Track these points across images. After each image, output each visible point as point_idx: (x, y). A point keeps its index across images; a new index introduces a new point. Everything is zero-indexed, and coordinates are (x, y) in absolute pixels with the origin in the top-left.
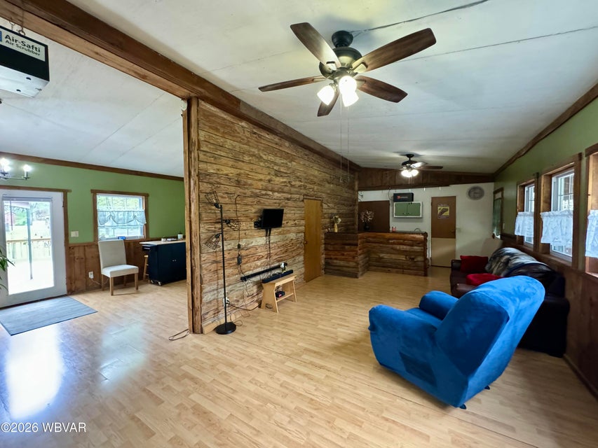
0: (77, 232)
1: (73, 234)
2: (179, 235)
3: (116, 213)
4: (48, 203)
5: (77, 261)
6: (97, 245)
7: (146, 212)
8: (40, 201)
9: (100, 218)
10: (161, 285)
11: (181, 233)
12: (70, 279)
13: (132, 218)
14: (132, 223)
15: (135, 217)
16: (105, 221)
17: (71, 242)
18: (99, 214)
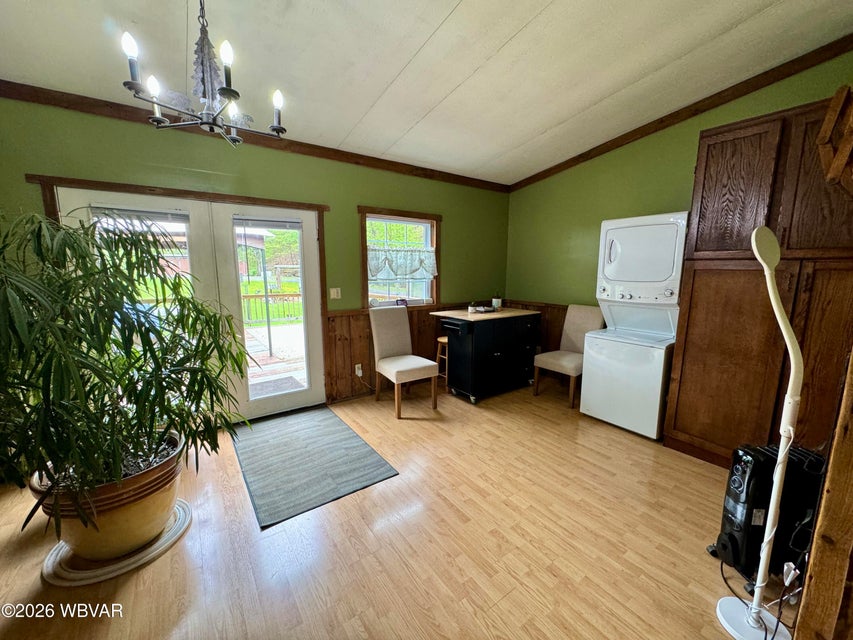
0: (339, 289)
1: (334, 293)
2: (494, 300)
3: (394, 254)
4: (296, 233)
5: (339, 343)
6: (368, 315)
7: (438, 252)
8: (285, 227)
9: (372, 263)
10: (476, 403)
11: (498, 298)
12: (331, 377)
13: (416, 264)
14: (417, 275)
15: (421, 262)
16: (378, 270)
17: (331, 307)
18: (370, 255)
